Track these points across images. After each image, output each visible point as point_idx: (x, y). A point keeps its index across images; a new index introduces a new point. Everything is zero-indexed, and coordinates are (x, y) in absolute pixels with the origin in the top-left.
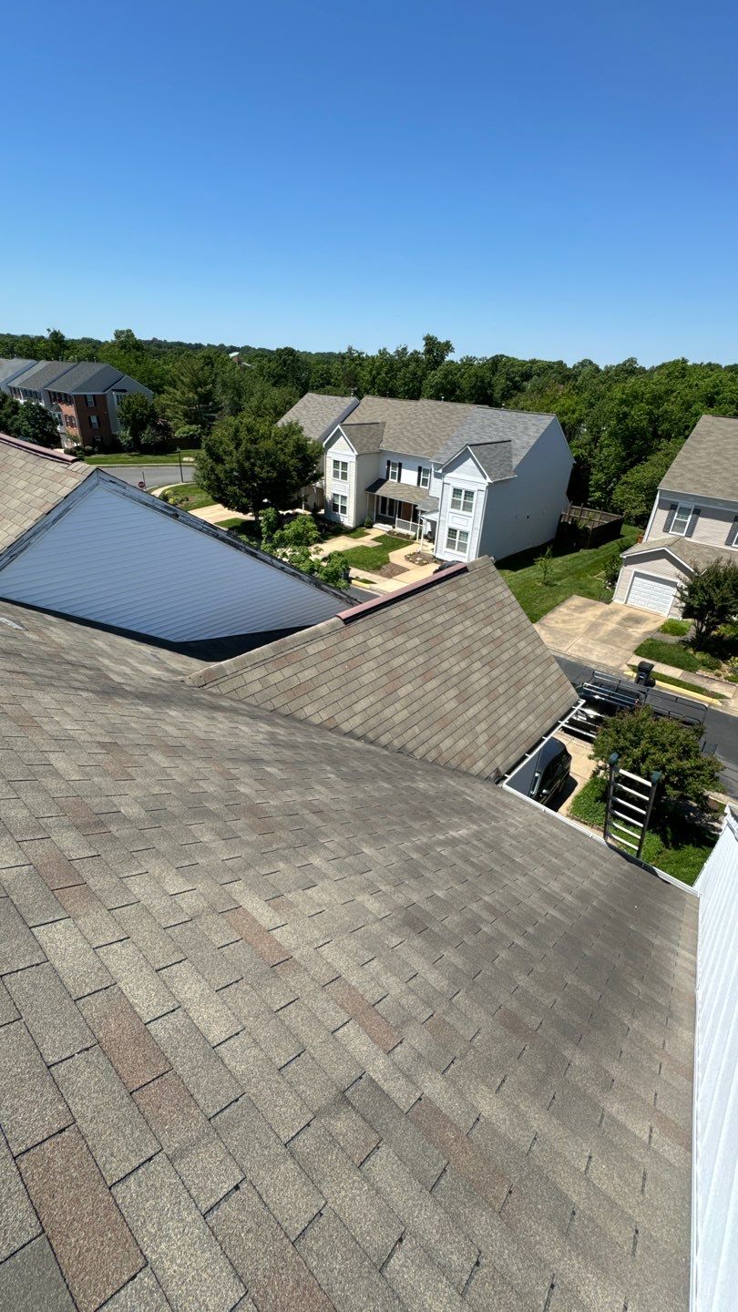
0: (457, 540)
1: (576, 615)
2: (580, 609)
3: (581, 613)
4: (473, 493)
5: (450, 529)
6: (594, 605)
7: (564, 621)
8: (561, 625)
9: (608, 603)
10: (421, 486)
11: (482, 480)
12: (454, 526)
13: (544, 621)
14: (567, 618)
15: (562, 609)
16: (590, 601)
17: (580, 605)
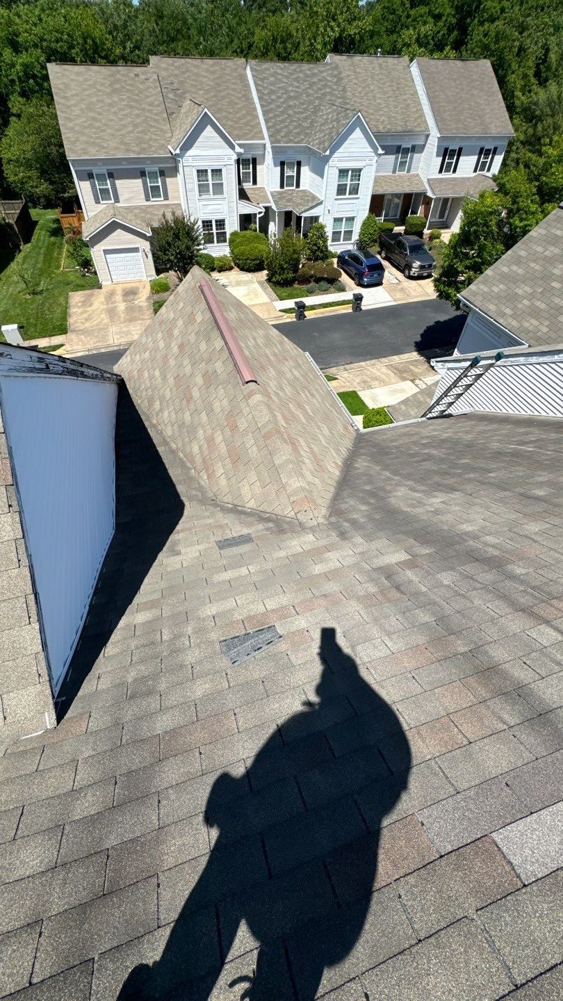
1: (89, 309)
2: (86, 302)
3: (90, 306)
6: (92, 295)
7: (86, 320)
8: (87, 324)
9: (101, 288)
13: (72, 327)
14: (86, 315)
15: (74, 310)
16: (87, 292)
17: (82, 299)
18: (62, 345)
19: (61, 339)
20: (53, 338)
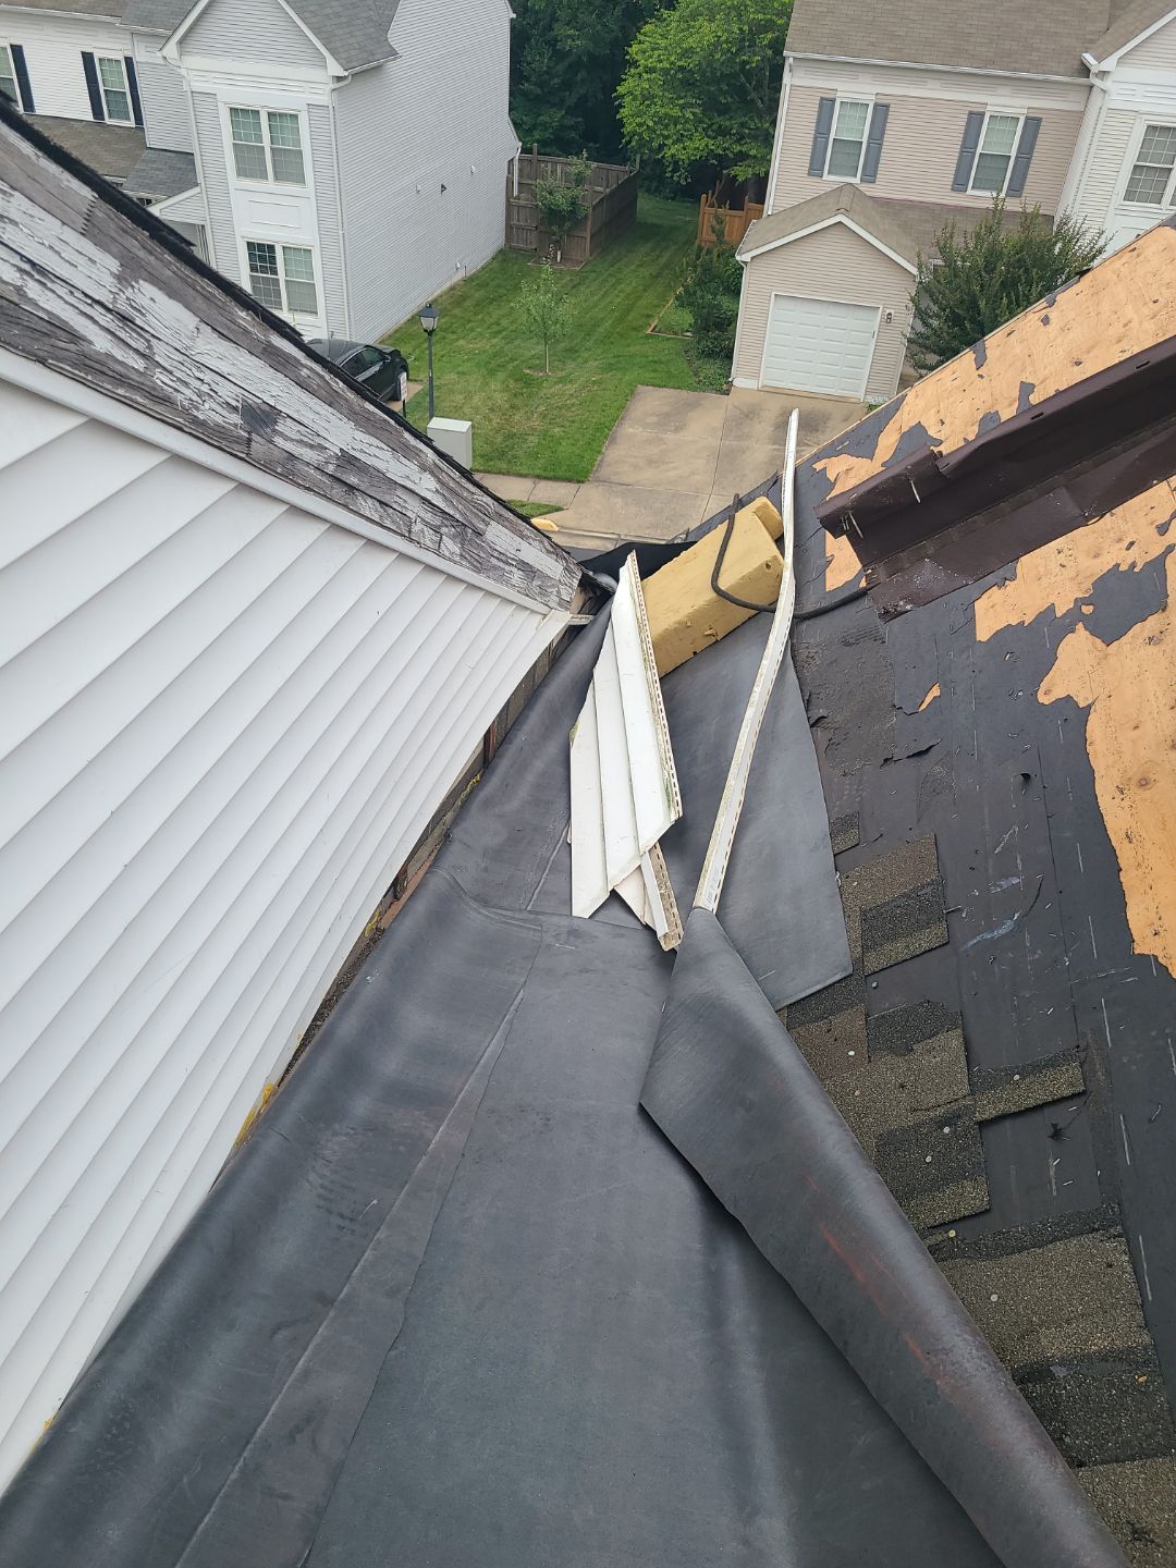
0: (281, 276)
1: (670, 436)
2: (672, 420)
3: (677, 430)
4: (294, 117)
5: (250, 245)
6: (694, 405)
7: (651, 462)
8: (646, 474)
9: (727, 393)
10: (108, 121)
11: (316, 74)
12: (262, 236)
13: (604, 472)
14: (654, 450)
15: (631, 430)
16: (684, 393)
17: (666, 409)
18: (558, 509)
19: (563, 491)
20: (543, 484)
